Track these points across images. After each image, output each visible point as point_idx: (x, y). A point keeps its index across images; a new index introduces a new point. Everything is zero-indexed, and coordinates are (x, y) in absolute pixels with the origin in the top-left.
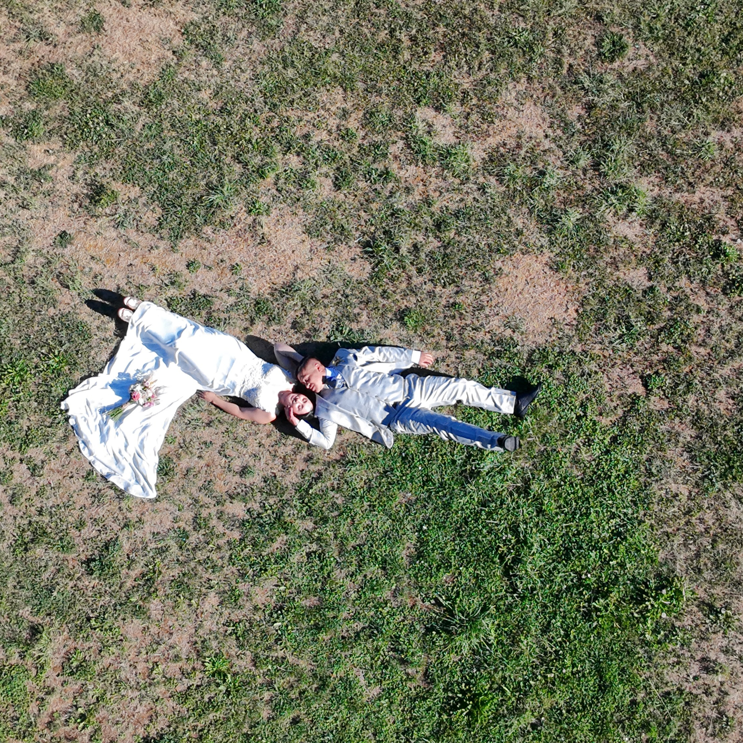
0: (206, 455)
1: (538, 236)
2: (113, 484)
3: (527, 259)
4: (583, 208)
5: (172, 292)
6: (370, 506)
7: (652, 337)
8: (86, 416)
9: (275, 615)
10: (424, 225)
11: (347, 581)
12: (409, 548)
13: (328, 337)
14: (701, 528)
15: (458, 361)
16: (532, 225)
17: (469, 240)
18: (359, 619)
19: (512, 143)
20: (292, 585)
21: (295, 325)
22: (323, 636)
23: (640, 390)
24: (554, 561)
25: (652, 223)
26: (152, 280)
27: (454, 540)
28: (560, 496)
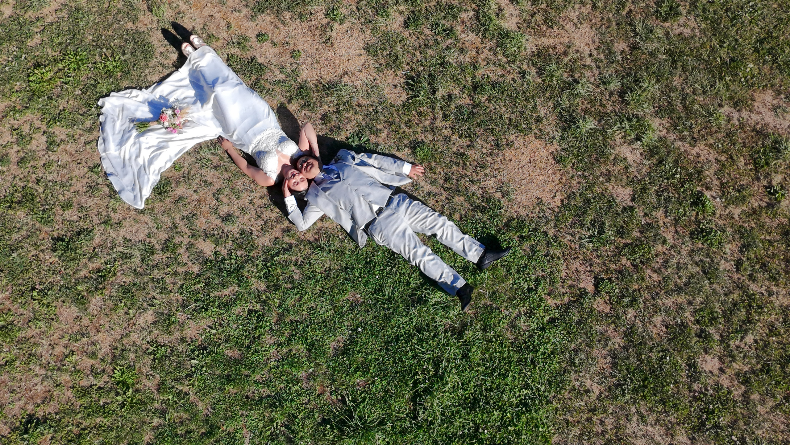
0: (202, 192)
1: (554, 128)
2: (111, 183)
3: (537, 143)
4: (599, 121)
5: (236, 51)
6: (321, 291)
7: (617, 248)
8: (116, 119)
9: (196, 353)
10: (463, 83)
11: (273, 349)
12: (338, 341)
13: (347, 139)
14: (599, 429)
15: (447, 201)
16: (552, 119)
17: (495, 109)
18: (268, 387)
19: (561, 49)
20: (223, 332)
21: (325, 118)
22: (230, 388)
23: (590, 288)
24: (459, 405)
25: (652, 156)
26: (224, 35)
27: (380, 351)
28: (487, 350)
